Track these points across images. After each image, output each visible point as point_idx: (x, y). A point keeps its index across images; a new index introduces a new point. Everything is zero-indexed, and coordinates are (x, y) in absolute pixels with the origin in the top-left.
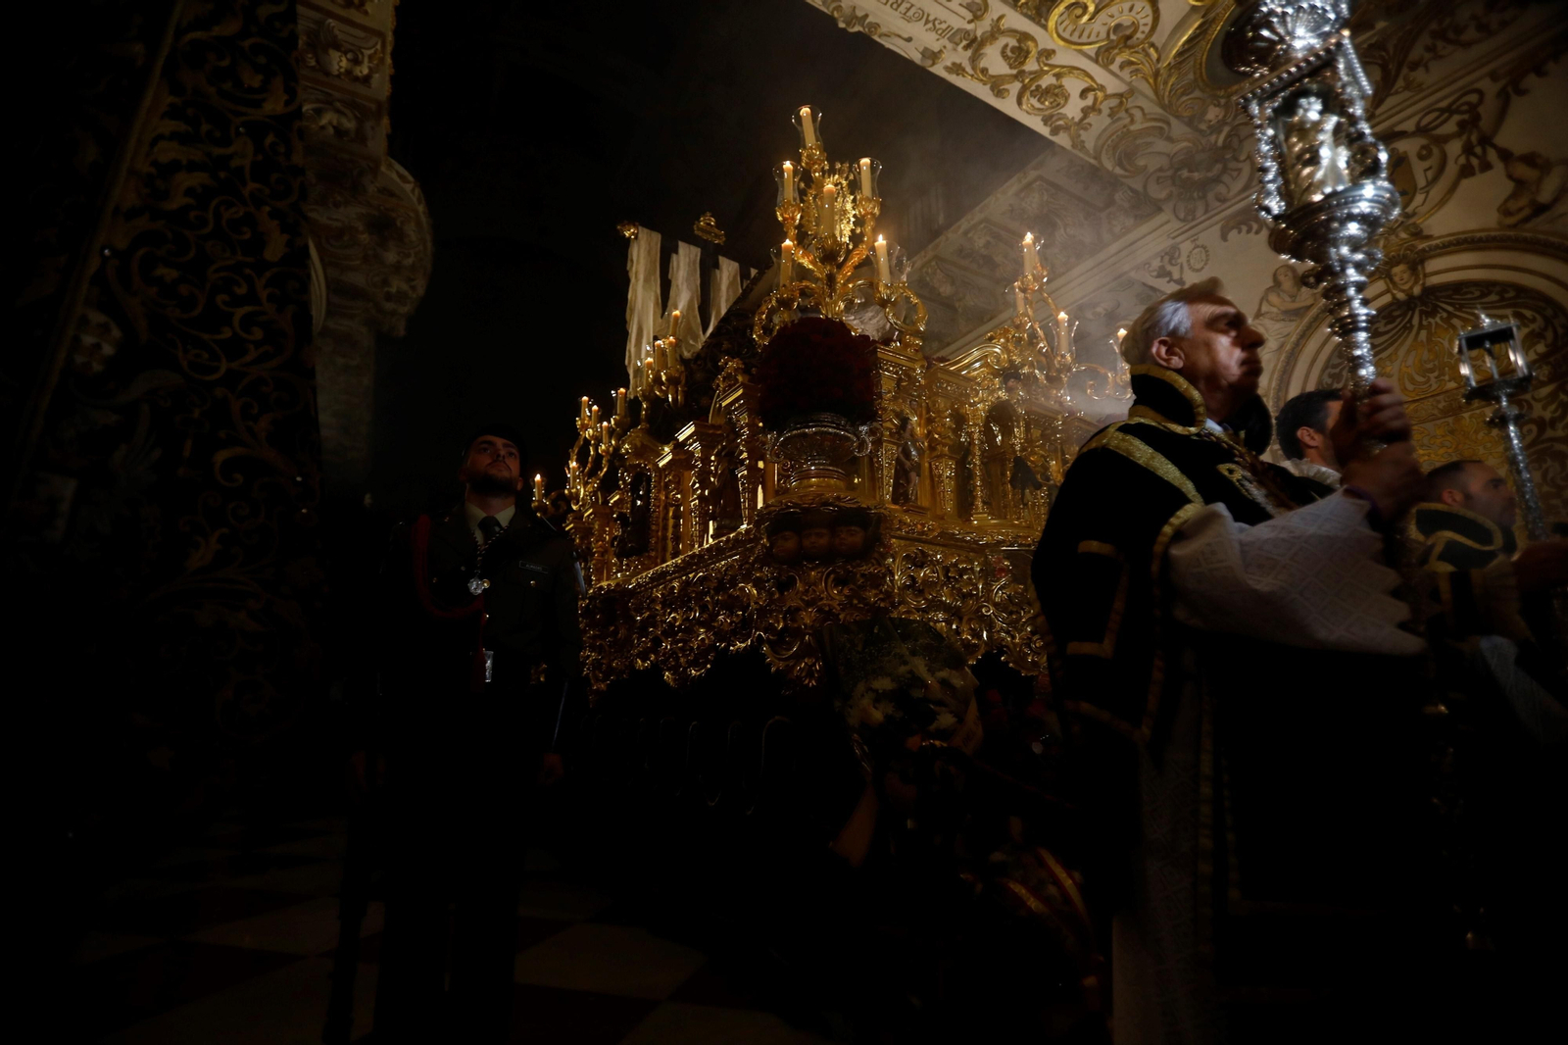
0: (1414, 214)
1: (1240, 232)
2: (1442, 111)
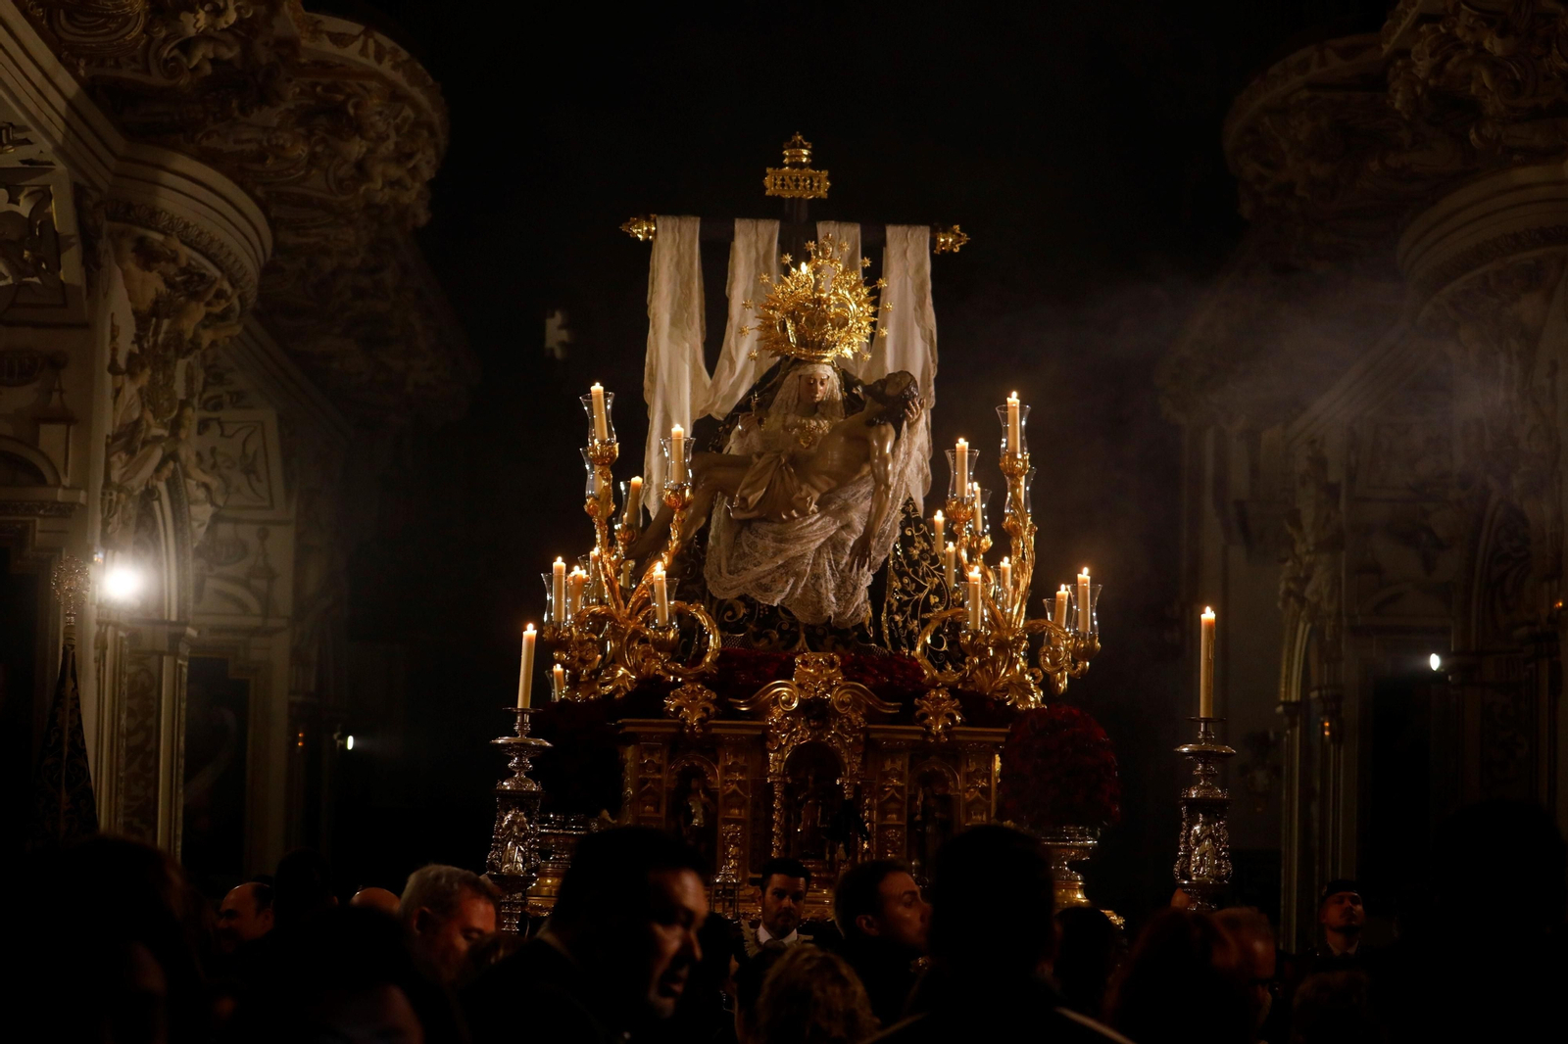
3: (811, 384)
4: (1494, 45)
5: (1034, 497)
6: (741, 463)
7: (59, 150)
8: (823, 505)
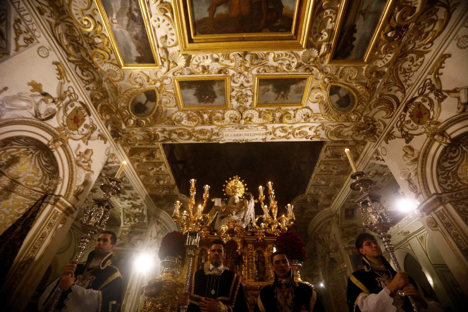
0: (433, 118)
1: (390, 140)
2: (423, 88)
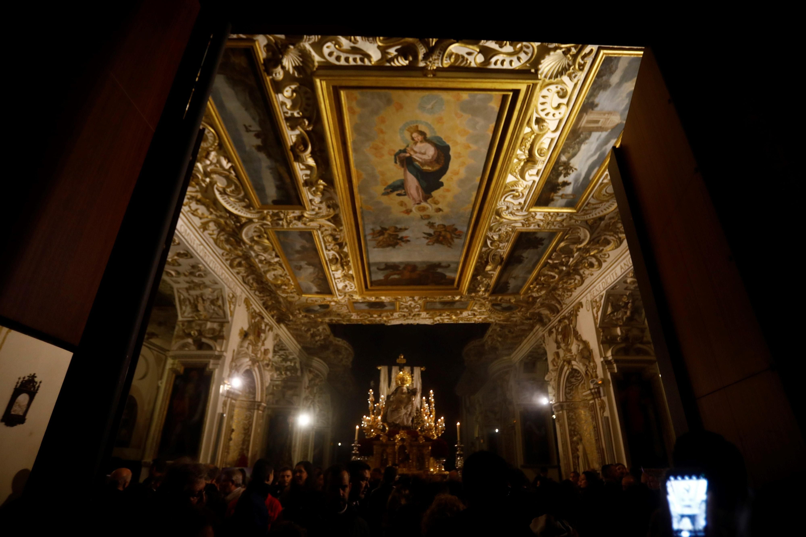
3: (402, 390)
4: (500, 339)
5: (435, 406)
6: (392, 402)
7: (298, 356)
8: (404, 408)
